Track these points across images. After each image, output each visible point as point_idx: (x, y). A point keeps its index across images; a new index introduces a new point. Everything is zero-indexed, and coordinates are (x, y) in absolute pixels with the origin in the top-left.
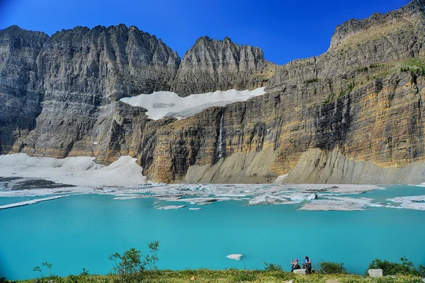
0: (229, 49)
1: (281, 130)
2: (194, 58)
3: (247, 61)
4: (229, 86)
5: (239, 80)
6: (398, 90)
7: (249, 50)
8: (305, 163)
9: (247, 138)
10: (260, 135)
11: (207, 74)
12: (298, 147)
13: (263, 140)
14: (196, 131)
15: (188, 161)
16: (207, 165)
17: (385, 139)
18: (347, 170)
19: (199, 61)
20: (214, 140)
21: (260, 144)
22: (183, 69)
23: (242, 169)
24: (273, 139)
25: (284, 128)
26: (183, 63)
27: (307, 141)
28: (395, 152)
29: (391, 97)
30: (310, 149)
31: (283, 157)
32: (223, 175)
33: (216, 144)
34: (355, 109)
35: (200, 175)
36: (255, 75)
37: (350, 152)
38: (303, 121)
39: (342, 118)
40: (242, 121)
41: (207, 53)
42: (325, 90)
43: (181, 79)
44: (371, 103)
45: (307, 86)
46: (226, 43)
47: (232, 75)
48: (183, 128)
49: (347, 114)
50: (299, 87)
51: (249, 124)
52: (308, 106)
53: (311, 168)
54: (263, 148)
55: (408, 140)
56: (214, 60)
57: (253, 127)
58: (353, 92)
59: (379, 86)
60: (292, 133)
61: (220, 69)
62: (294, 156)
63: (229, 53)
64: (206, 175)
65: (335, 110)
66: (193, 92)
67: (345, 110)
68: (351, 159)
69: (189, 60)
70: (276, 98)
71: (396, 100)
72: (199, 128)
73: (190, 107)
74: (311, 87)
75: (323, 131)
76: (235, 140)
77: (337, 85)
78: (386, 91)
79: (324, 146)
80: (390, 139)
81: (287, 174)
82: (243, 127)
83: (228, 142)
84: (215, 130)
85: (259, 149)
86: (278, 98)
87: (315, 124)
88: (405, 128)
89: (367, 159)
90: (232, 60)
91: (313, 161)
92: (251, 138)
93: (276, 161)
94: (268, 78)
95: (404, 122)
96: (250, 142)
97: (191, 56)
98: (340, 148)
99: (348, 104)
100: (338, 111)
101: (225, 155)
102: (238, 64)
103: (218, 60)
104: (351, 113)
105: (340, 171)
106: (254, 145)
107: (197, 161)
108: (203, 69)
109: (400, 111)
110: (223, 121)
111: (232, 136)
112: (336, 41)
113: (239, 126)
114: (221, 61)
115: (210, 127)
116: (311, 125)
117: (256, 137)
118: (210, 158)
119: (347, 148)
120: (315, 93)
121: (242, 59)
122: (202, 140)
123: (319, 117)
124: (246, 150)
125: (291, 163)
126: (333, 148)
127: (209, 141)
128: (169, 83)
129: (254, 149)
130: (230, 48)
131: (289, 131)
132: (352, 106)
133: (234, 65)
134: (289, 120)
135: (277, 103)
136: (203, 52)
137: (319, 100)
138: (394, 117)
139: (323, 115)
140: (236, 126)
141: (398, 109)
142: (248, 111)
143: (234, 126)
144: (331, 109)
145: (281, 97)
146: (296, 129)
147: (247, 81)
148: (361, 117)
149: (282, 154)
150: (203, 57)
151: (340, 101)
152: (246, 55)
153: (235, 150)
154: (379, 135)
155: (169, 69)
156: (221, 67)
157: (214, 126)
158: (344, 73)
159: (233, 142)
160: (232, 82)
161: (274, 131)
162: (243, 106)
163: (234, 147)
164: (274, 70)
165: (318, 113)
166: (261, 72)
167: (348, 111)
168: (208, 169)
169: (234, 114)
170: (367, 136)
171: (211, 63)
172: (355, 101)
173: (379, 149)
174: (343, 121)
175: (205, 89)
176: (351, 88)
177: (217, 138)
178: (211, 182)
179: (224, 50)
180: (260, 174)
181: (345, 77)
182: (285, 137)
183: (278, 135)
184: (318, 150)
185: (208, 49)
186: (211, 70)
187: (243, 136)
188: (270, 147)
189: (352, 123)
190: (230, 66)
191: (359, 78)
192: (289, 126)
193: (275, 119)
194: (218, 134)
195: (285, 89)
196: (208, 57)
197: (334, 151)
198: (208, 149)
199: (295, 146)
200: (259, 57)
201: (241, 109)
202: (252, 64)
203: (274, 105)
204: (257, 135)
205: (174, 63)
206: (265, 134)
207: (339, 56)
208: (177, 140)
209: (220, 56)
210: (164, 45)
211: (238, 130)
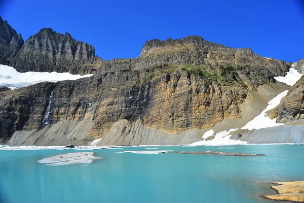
0: (68, 42)
1: (100, 104)
2: (36, 42)
3: (81, 53)
4: (65, 70)
5: (73, 67)
6: (180, 82)
7: (84, 46)
8: (115, 130)
9: (72, 109)
10: (83, 108)
11: (47, 57)
12: (111, 118)
13: (85, 112)
14: (26, 100)
15: (15, 126)
16: (33, 131)
17: (170, 114)
18: (144, 135)
19: (41, 46)
20: (43, 109)
21: (83, 115)
22: (25, 49)
23: (65, 134)
24: (93, 111)
25: (102, 103)
26: (26, 45)
27: (118, 114)
28: (176, 123)
29: (175, 86)
30: (120, 120)
31: (99, 126)
32: (46, 139)
33: (44, 113)
34: (152, 92)
35: (24, 138)
36: (86, 65)
37: (147, 122)
38: (117, 99)
39: (144, 98)
40: (69, 96)
41: (49, 41)
42: (134, 78)
43: (22, 57)
44: (163, 89)
45: (122, 73)
46: (66, 37)
47: (68, 62)
48: (14, 96)
49: (148, 96)
50: (116, 73)
51: (75, 99)
52: (121, 88)
53: (119, 134)
54: (85, 118)
55: (183, 115)
56: (54, 48)
57: (78, 101)
58: (152, 81)
59: (168, 78)
60: (108, 107)
61: (58, 56)
62: (107, 125)
63: (67, 44)
64: (31, 138)
65: (140, 92)
66: (32, 70)
67: (146, 93)
68: (148, 127)
69: (32, 44)
70: (98, 80)
71: (178, 88)
72: (30, 98)
73: (26, 81)
74: (124, 75)
75: (130, 107)
76: (62, 110)
77: (142, 75)
78: (172, 81)
79: (130, 118)
80: (173, 114)
81: (101, 139)
82: (70, 100)
83: (55, 111)
84: (45, 101)
85: (81, 118)
86: (100, 80)
87: (125, 101)
88: (182, 107)
89: (158, 128)
90: (70, 51)
91: (121, 129)
92: (76, 110)
93: (93, 128)
94: (96, 68)
95: (182, 103)
96: (74, 113)
97: (34, 41)
98: (141, 119)
99: (149, 89)
100: (141, 93)
101: (51, 122)
102: (74, 54)
103: (58, 48)
104: (150, 95)
105: (140, 136)
106: (77, 115)
107: (24, 127)
108: (44, 53)
109: (180, 95)
110: (54, 94)
111: (60, 107)
112: (145, 51)
113: (67, 99)
114: (60, 49)
115: (41, 98)
116: (122, 102)
117: (79, 109)
118: (36, 124)
119: (145, 120)
120: (127, 79)
121: (78, 51)
122: (31, 108)
123: (128, 96)
124: (70, 119)
125: (105, 130)
126: (136, 120)
127: (38, 109)
128: (8, 59)
129: (77, 119)
130: (70, 41)
131: (105, 105)
132: (151, 90)
133: (71, 55)
134: (107, 97)
135: (99, 84)
136: (45, 40)
137: (130, 85)
138: (176, 99)
139: (132, 95)
140: (64, 100)
141: (179, 95)
142: (76, 89)
143: (63, 99)
144: (137, 91)
145: (103, 79)
146: (111, 104)
147: (80, 68)
148: (157, 98)
149: (98, 123)
150: (45, 43)
151: (143, 87)
152: (81, 49)
153: (61, 119)
154: (167, 111)
155: (11, 47)
156: (59, 54)
157: (44, 98)
158: (148, 68)
159: (60, 112)
160: (67, 67)
161: (95, 105)
162: (72, 84)
163: (60, 116)
164: (101, 63)
165: (128, 94)
166: (92, 64)
167: (148, 93)
168: (33, 133)
169: (64, 89)
170: (159, 112)
171: (51, 49)
172: (153, 87)
173: (166, 121)
174: (144, 100)
175: (42, 69)
176: (151, 77)
177: (46, 108)
178: (34, 144)
179: (64, 42)
180: (79, 138)
181: (148, 71)
182: (102, 110)
183: (97, 107)
184: (126, 121)
185: (50, 38)
186: (51, 55)
187: (69, 107)
188: (90, 117)
189: (150, 102)
190: (67, 55)
191: (157, 71)
192: (106, 101)
193: (96, 96)
194: (48, 104)
195: (106, 74)
196: (50, 45)
197: (137, 122)
198: (36, 117)
199: (109, 117)
200: (91, 52)
201: (70, 86)
202: (85, 56)
203: (96, 85)
204: (81, 107)
205: (16, 44)
206: (87, 107)
207: (146, 60)
208: (6, 106)
209: (60, 45)
210: (10, 27)
211: (64, 102)
